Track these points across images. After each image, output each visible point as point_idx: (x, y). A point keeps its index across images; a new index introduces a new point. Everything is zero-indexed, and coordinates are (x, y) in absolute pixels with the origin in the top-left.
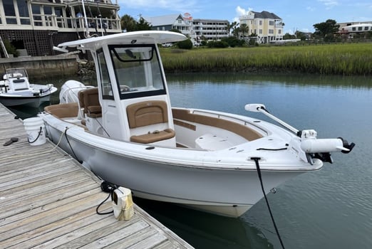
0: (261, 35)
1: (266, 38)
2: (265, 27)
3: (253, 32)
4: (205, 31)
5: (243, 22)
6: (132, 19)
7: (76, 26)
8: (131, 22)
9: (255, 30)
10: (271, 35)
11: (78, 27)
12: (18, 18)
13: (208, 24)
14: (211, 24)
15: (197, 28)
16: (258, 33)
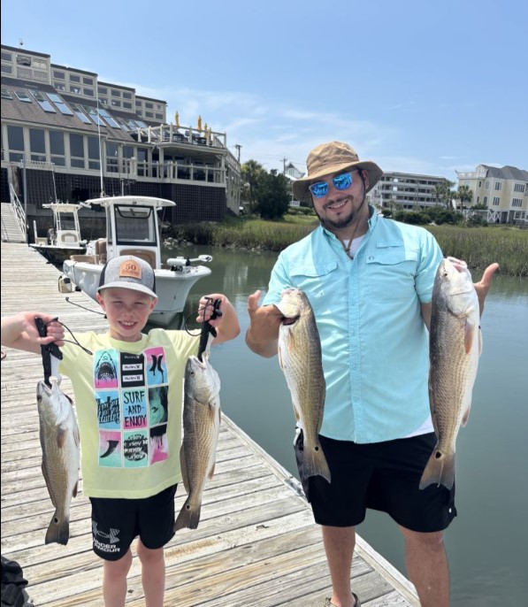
0: (496, 209)
1: (505, 213)
2: (506, 193)
3: (482, 202)
4: (401, 193)
5: (463, 183)
6: (259, 167)
7: (162, 176)
8: (258, 171)
9: (486, 199)
10: (517, 209)
11: (165, 176)
12: (86, 159)
13: (407, 181)
14: (413, 182)
15: (388, 187)
16: (490, 204)
